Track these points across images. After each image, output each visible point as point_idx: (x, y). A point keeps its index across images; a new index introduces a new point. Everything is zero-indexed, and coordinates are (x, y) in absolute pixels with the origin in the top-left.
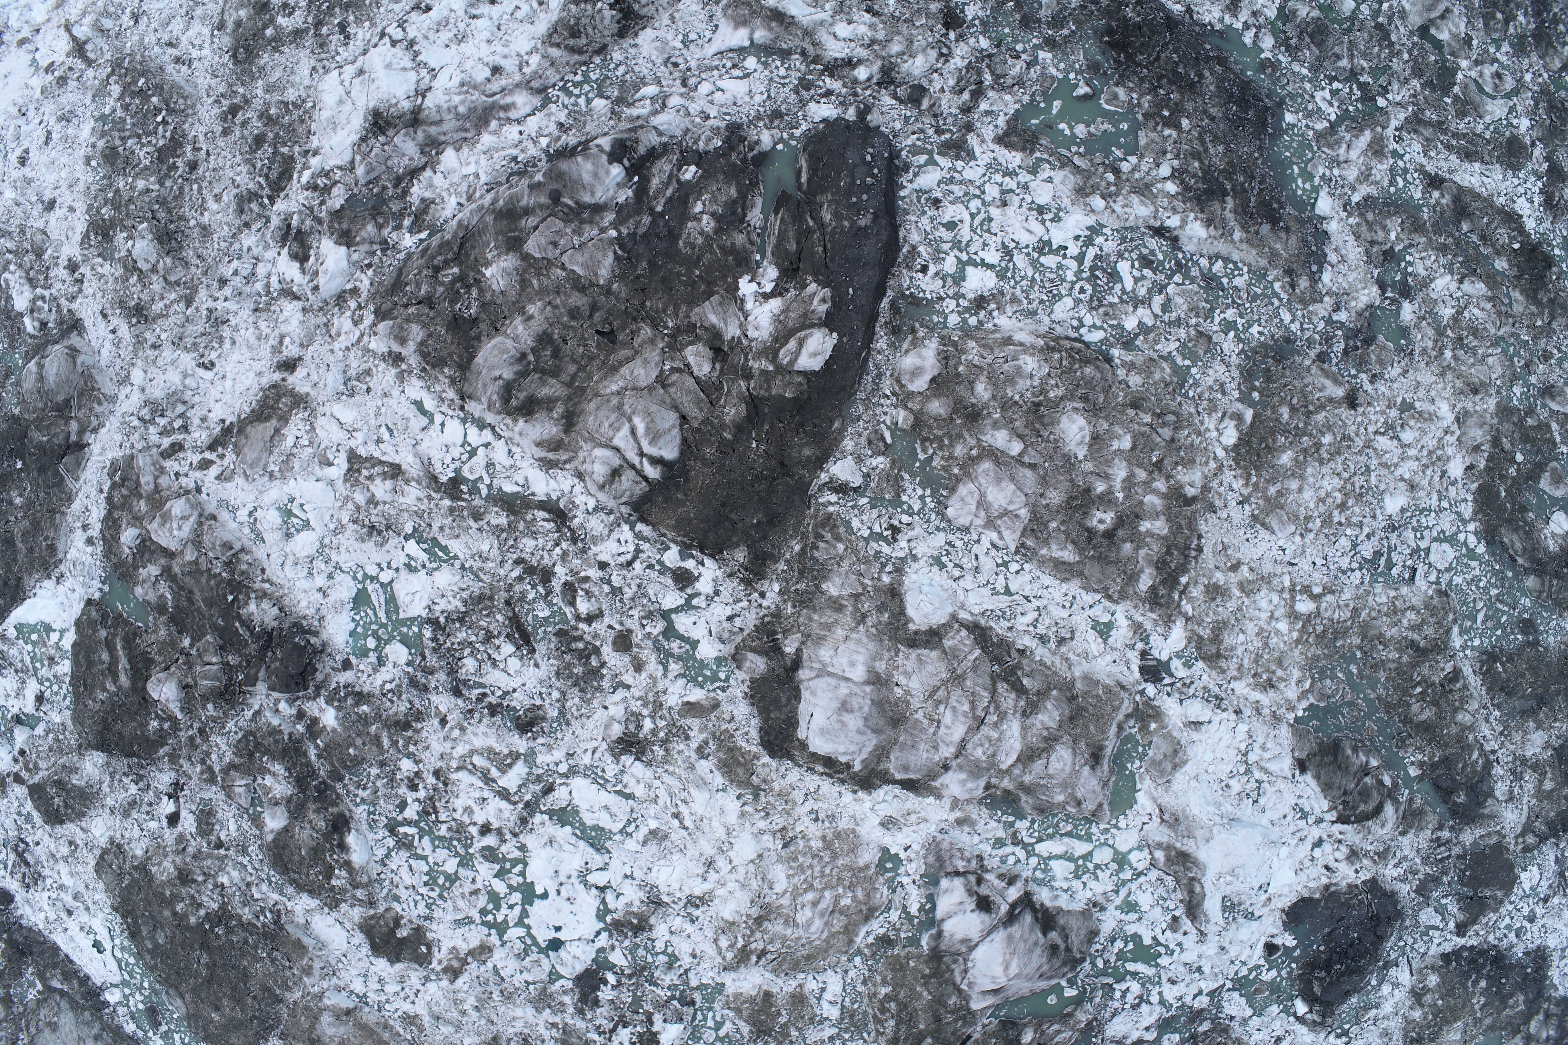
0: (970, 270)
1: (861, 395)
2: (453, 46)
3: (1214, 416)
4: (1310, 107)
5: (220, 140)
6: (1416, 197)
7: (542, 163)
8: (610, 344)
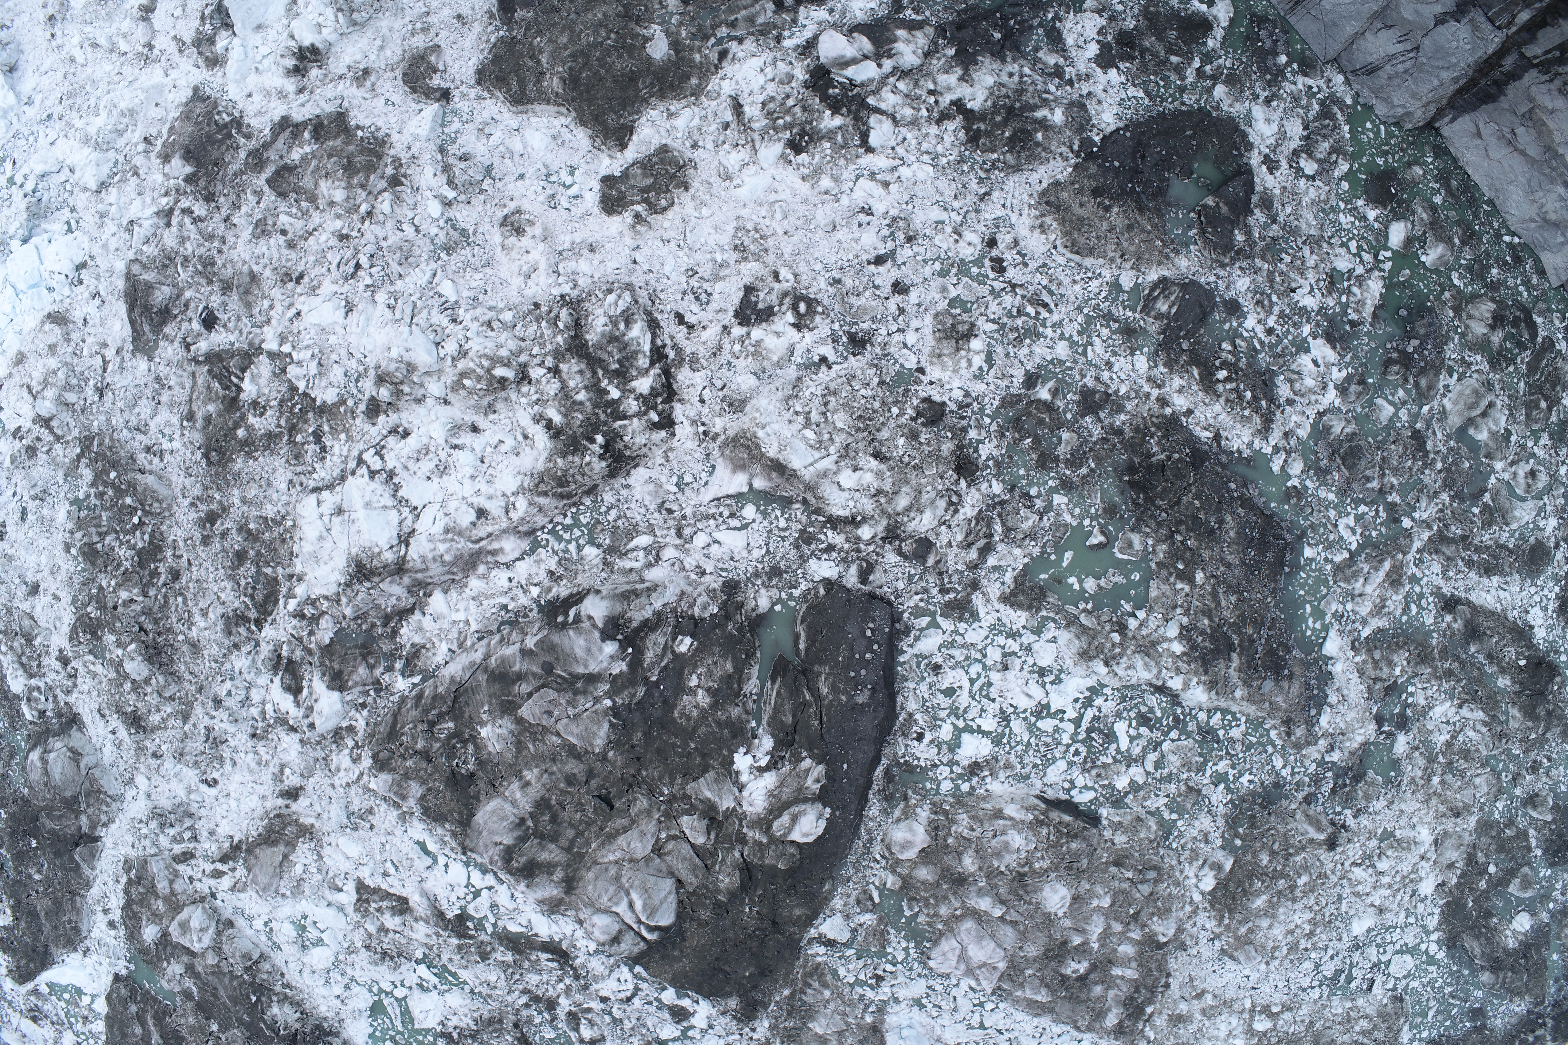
0: (965, 737)
1: (852, 858)
2: (436, 479)
3: (1195, 864)
4: (1332, 537)
5: (200, 549)
6: (1428, 623)
7: (534, 614)
8: (607, 809)
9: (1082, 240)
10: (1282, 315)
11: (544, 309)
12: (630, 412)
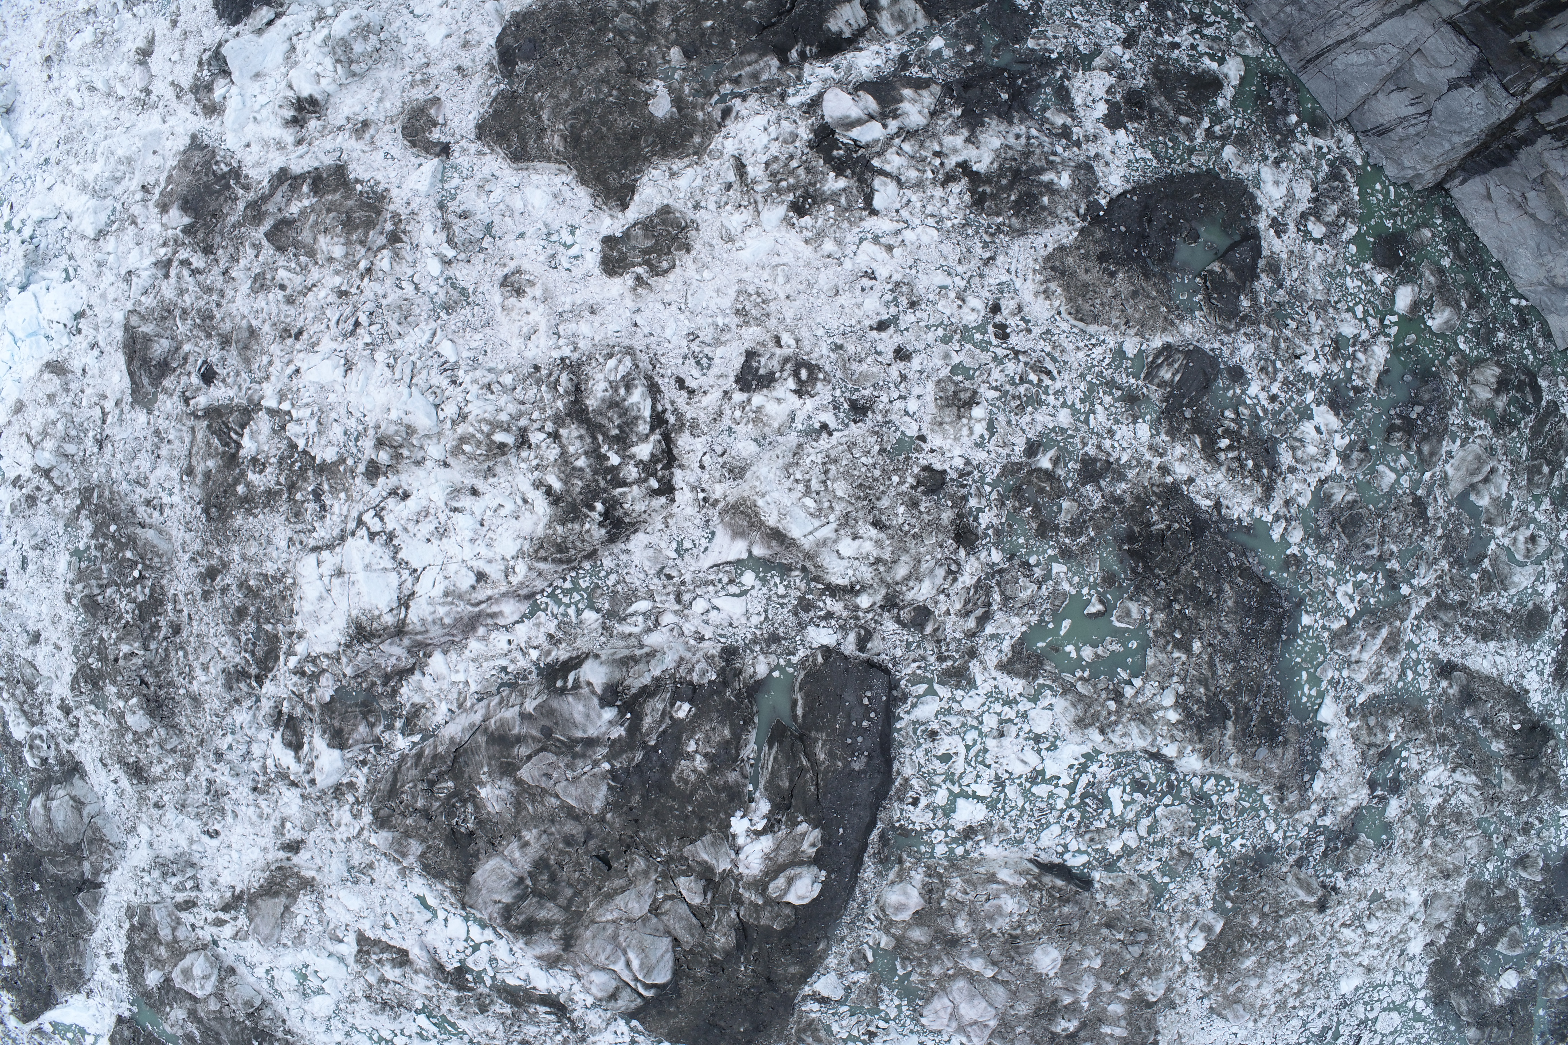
0: (961, 802)
1: (847, 919)
2: (435, 542)
3: (1186, 925)
4: (1330, 605)
5: (201, 604)
6: (1423, 688)
7: (533, 677)
8: (605, 868)
9: (1086, 307)
10: (1286, 382)
11: (544, 372)
12: (630, 479)
